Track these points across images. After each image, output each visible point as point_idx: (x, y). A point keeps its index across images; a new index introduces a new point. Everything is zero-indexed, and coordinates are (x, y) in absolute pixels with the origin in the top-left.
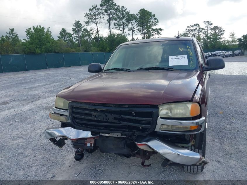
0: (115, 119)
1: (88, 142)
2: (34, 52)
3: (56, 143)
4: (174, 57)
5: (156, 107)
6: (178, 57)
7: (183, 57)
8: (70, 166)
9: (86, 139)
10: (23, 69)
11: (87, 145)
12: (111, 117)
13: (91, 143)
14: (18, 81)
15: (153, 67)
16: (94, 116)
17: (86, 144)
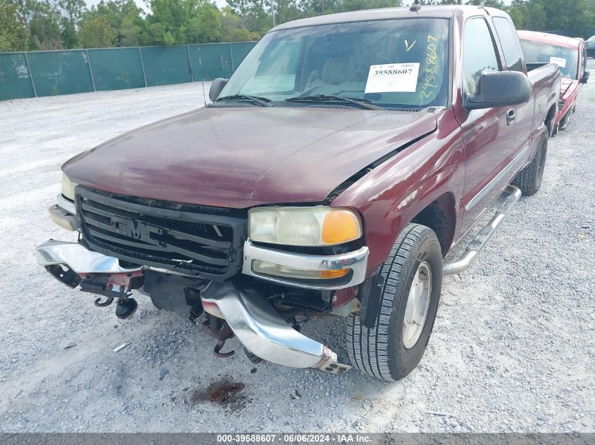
0: (153, 236)
1: (116, 283)
2: (160, 42)
3: (62, 275)
4: (386, 67)
5: (243, 214)
6: (393, 69)
7: (407, 68)
8: (116, 327)
9: (109, 275)
10: (138, 82)
11: (113, 290)
12: (145, 231)
13: (122, 284)
14: (115, 112)
15: (322, 96)
16: (115, 225)
17: (111, 286)
